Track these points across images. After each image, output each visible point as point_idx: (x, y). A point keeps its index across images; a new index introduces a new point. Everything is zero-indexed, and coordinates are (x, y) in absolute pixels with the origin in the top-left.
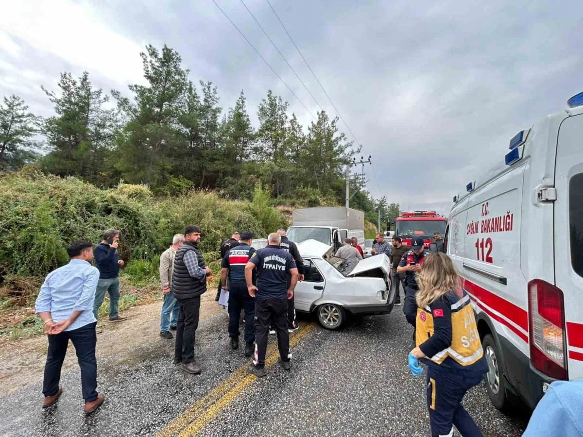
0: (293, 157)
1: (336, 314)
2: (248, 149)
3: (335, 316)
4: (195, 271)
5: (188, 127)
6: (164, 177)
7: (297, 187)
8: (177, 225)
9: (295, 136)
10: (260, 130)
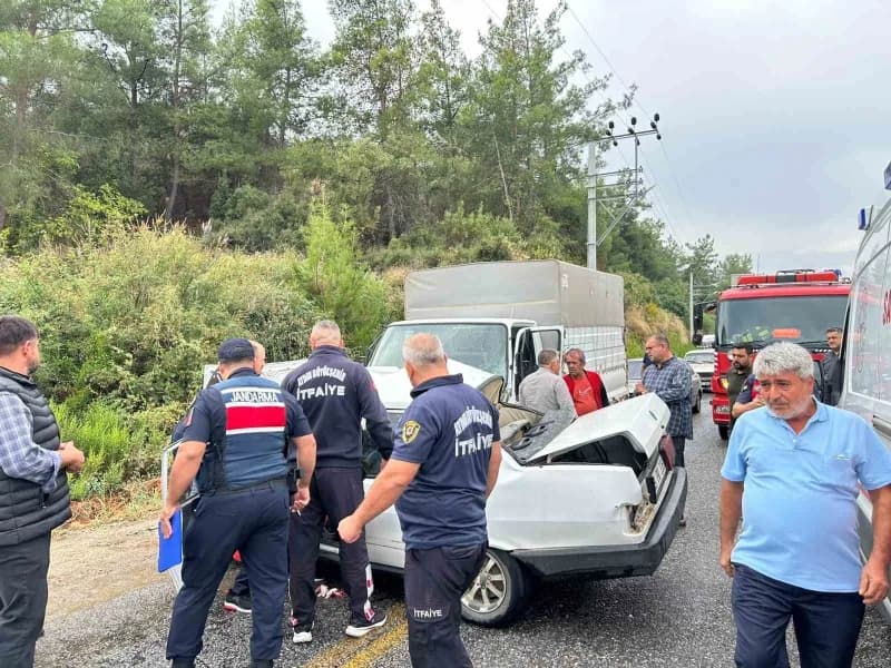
0: (438, 126)
1: (497, 578)
2: (303, 106)
3: (494, 583)
4: (17, 458)
5: (122, 42)
6: (57, 192)
7: (448, 214)
8: (70, 328)
9: (441, 65)
10: (336, 48)
